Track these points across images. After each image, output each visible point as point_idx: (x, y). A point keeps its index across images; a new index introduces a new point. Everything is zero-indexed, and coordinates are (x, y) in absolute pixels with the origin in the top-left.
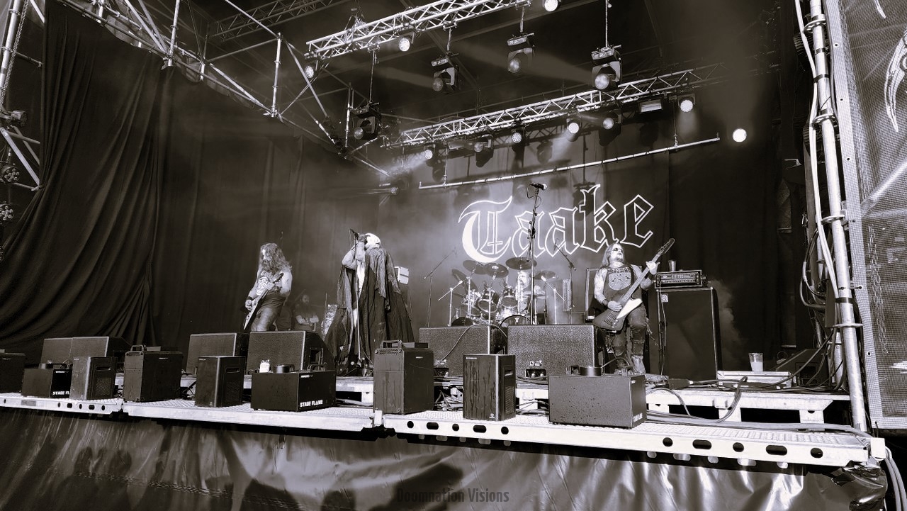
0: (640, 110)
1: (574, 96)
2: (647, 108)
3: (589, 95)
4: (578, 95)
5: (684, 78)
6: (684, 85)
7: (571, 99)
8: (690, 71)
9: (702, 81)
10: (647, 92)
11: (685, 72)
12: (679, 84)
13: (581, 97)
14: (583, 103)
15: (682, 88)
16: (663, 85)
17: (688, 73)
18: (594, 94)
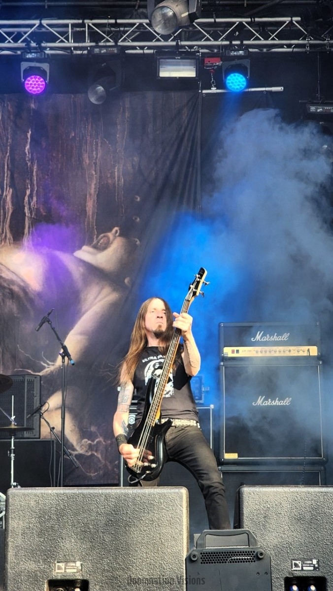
0: (157, 72)
1: (37, 22)
2: (171, 71)
3: (67, 26)
4: (45, 22)
5: (234, 31)
6: (234, 43)
7: (31, 26)
8: (244, 20)
9: (263, 42)
10: (171, 43)
11: (237, 20)
12: (226, 39)
13: (51, 26)
14: (54, 39)
15: (230, 47)
16: (197, 36)
17: (241, 23)
18: (73, 25)
